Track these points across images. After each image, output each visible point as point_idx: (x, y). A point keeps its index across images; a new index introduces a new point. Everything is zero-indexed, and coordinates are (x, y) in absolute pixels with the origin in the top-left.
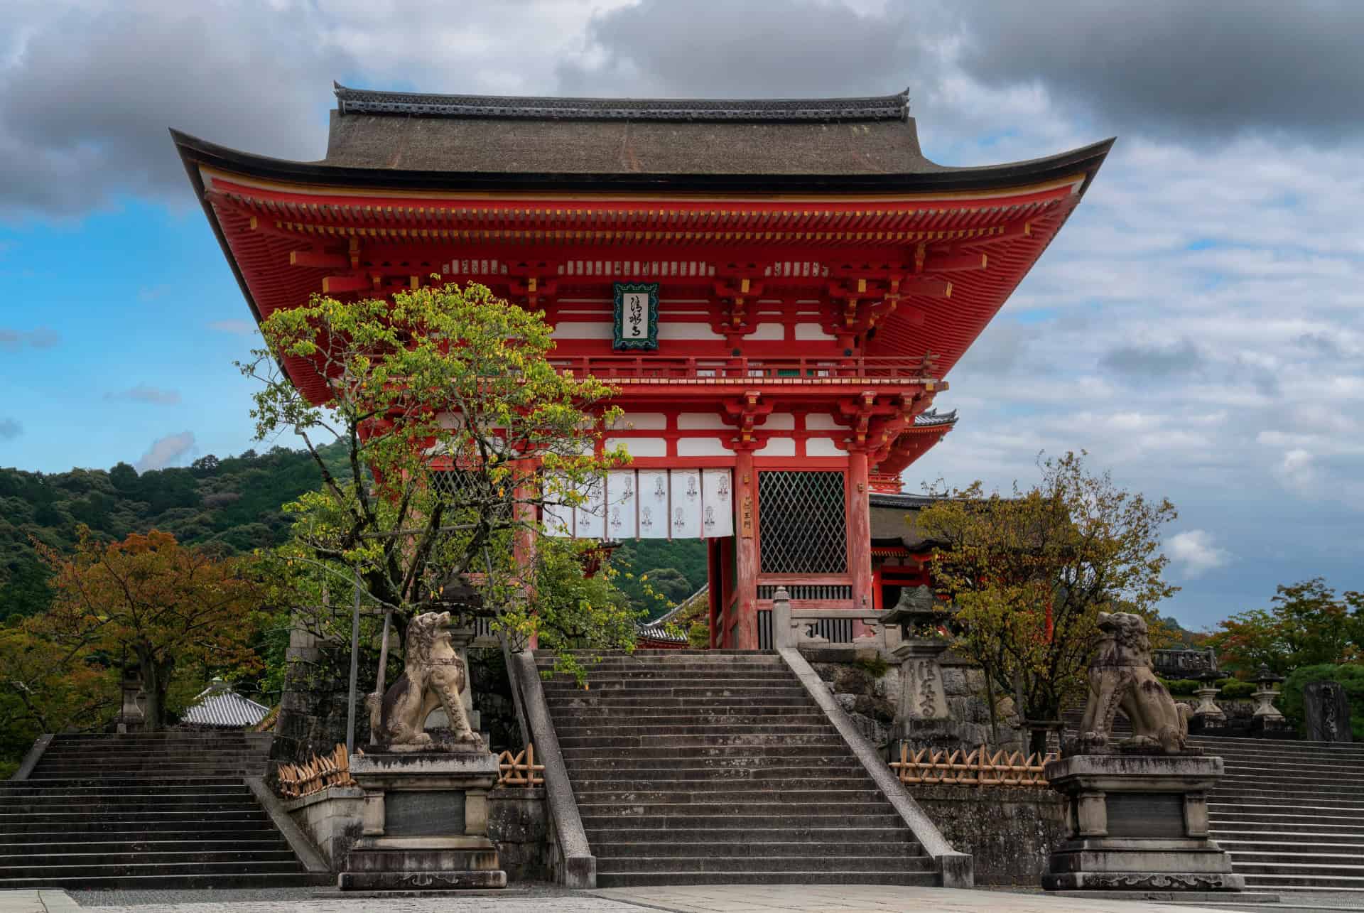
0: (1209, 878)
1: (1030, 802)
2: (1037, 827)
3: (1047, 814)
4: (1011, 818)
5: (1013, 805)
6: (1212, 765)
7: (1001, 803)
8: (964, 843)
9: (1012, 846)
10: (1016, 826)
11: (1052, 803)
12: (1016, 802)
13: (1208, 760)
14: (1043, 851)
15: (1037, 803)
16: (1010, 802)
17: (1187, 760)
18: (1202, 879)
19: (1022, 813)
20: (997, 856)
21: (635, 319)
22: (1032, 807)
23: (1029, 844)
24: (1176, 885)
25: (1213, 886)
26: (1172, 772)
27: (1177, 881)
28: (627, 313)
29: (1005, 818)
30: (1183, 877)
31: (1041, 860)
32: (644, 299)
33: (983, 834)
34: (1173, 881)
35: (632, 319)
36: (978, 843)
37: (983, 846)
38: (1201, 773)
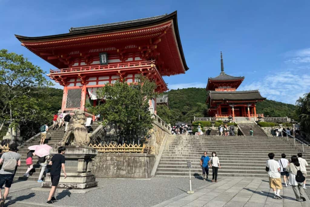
0: (74, 185)
1: (114, 156)
2: (115, 162)
3: (118, 159)
4: (108, 160)
5: (110, 157)
6: (83, 151)
7: (106, 157)
8: (95, 167)
9: (107, 167)
10: (109, 162)
11: (120, 156)
12: (110, 156)
13: (82, 150)
14: (115, 169)
15: (116, 156)
16: (109, 156)
17: (76, 150)
18: (73, 185)
19: (112, 159)
20: (103, 170)
21: (104, 59)
22: (115, 157)
23: (112, 167)
24: (66, 187)
25: (75, 187)
26: (72, 153)
27: (66, 185)
28: (102, 58)
29: (107, 160)
30: (68, 184)
31: (114, 171)
32: (105, 55)
33: (100, 165)
34: (65, 185)
35: (103, 59)
36: (98, 167)
37: (99, 167)
38: (80, 153)
